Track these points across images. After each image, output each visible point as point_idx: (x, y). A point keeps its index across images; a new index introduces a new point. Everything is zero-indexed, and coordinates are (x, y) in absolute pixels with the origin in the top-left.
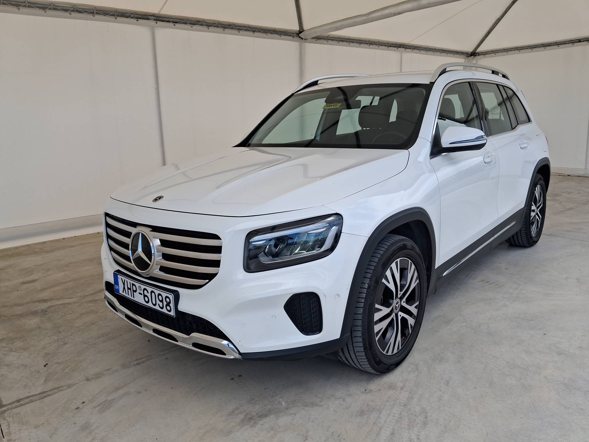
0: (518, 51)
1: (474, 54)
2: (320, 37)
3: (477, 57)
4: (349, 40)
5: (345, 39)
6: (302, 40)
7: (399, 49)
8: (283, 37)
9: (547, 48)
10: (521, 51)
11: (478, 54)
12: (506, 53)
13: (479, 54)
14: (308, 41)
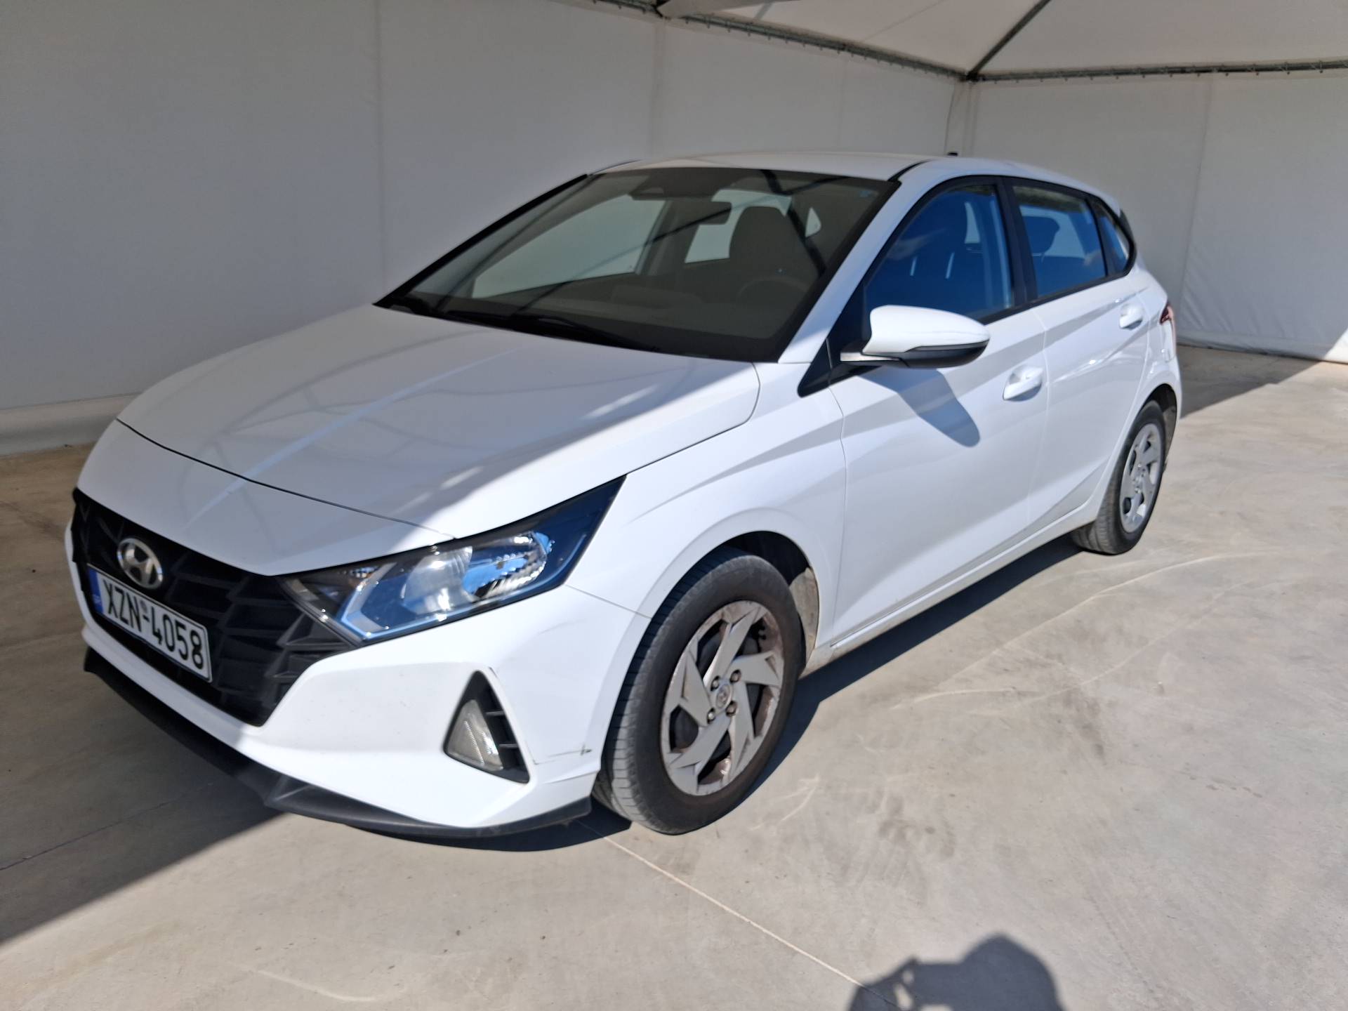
0: (1063, 80)
1: (974, 76)
2: (696, 16)
3: (981, 84)
4: (752, 28)
5: (742, 23)
6: (659, 19)
7: (842, 53)
8: (625, 9)
9: (1122, 78)
10: (1071, 80)
11: (981, 78)
12: (1038, 81)
13: (985, 78)
14: (672, 20)
